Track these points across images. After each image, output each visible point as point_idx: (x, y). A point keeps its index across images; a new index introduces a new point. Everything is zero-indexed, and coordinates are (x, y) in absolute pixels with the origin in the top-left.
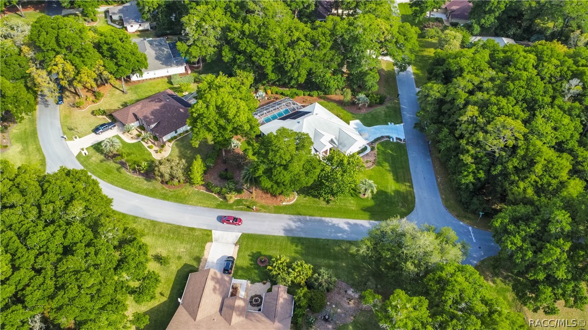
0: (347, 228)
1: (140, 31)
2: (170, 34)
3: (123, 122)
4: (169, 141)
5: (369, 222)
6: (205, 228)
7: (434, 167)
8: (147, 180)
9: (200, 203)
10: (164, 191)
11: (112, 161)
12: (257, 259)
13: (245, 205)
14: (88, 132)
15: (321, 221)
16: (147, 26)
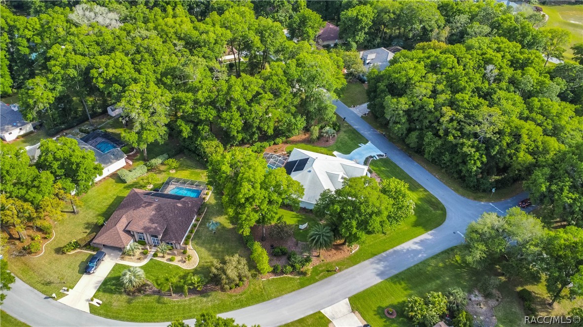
0: (420, 248)
1: (23, 136)
2: (66, 129)
3: (117, 246)
4: (186, 243)
5: (429, 234)
6: (312, 312)
7: (424, 168)
8: (205, 297)
9: (282, 291)
10: (234, 298)
11: (142, 296)
12: (384, 314)
13: (322, 271)
14: (75, 277)
15: (395, 251)
16: (29, 127)
